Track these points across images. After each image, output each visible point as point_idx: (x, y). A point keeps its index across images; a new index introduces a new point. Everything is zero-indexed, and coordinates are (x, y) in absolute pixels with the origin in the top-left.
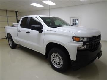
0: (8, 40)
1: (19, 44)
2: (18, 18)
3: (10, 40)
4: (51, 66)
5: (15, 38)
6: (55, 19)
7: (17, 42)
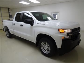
0: (6, 31)
1: (14, 34)
2: (10, 13)
3: (7, 31)
4: (41, 52)
5: (11, 30)
6: (43, 14)
7: (13, 33)
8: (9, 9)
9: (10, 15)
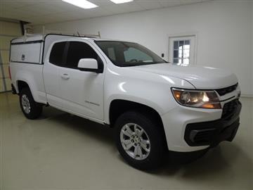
8: (25, 26)
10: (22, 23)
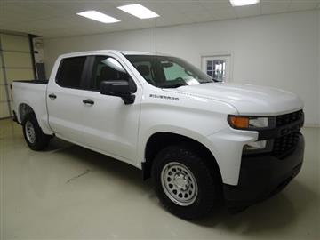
2: (35, 54)
8: (34, 40)
9: (37, 61)
10: (31, 37)
